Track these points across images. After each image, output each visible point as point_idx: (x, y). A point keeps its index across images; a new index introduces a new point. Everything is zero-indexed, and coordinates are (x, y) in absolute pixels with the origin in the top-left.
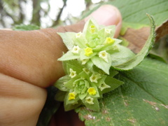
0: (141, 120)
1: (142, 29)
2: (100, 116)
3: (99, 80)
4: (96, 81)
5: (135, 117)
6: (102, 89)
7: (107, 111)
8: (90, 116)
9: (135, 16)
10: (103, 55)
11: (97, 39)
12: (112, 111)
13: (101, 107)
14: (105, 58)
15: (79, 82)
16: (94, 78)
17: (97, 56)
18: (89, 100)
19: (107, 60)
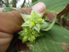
0: (48, 47)
1: (53, 13)
2: (35, 46)
3: (35, 33)
4: (34, 34)
5: (46, 46)
6: (36, 36)
7: (37, 44)
8: (31, 45)
9: (51, 7)
10: (38, 25)
11: (36, 19)
12: (39, 44)
13: (35, 42)
14: (38, 26)
15: (28, 34)
16: (34, 33)
17: (36, 25)
18: (32, 40)
19: (39, 27)
